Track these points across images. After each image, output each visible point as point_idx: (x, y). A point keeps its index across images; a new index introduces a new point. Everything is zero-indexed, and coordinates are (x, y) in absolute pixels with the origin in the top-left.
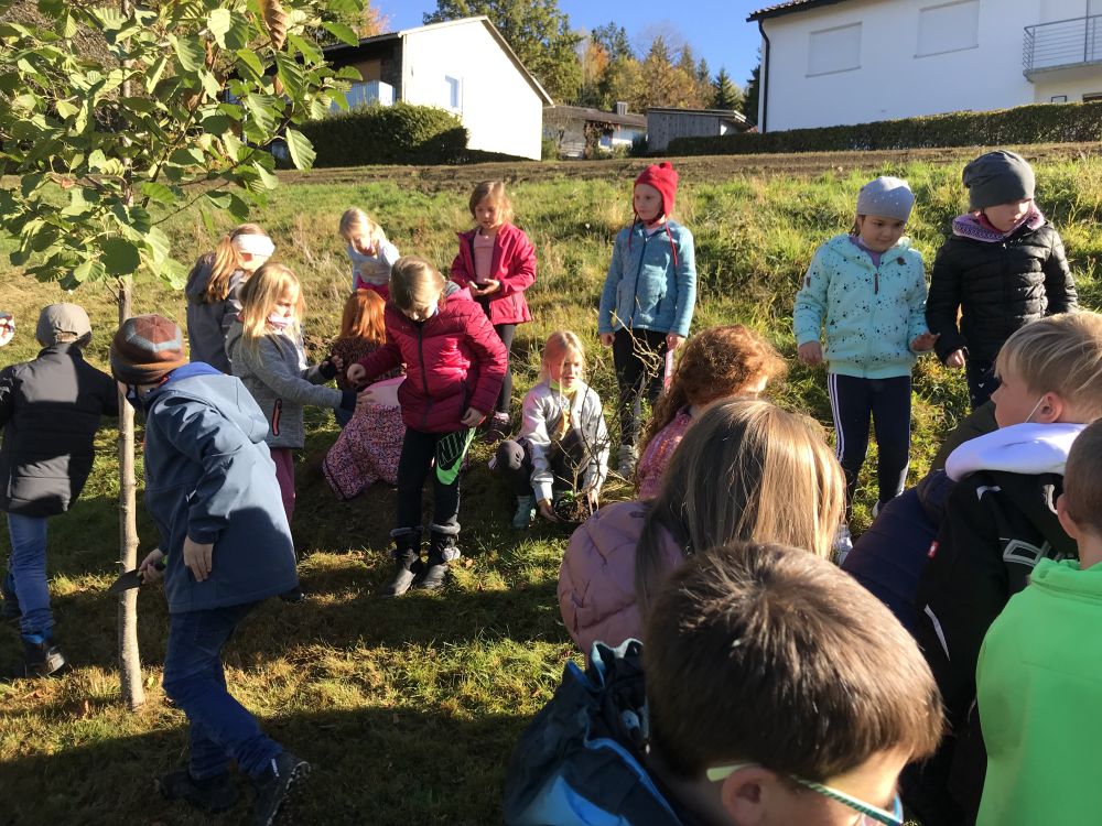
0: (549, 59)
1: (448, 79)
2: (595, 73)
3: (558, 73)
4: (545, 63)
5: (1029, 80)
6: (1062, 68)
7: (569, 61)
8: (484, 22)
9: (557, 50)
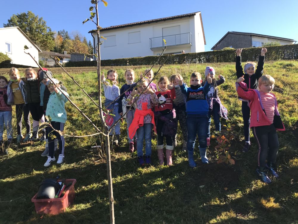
0: (44, 39)
1: (6, 43)
2: (59, 43)
3: (47, 43)
4: (43, 40)
5: (152, 50)
6: (157, 48)
7: (50, 39)
8: (17, 28)
9: (47, 37)
